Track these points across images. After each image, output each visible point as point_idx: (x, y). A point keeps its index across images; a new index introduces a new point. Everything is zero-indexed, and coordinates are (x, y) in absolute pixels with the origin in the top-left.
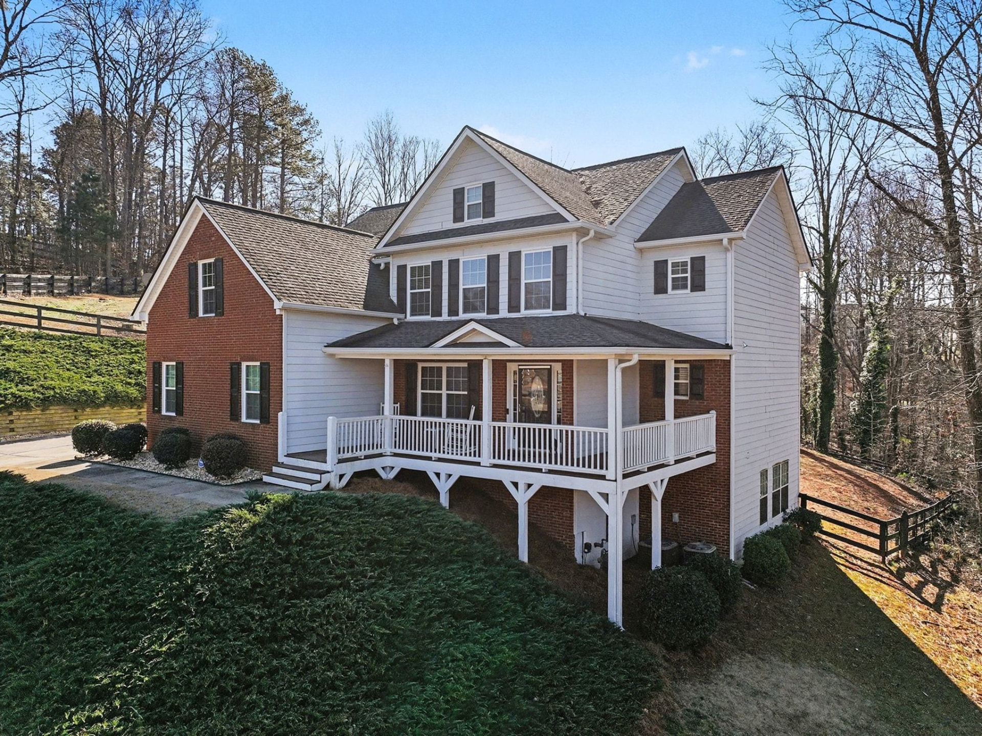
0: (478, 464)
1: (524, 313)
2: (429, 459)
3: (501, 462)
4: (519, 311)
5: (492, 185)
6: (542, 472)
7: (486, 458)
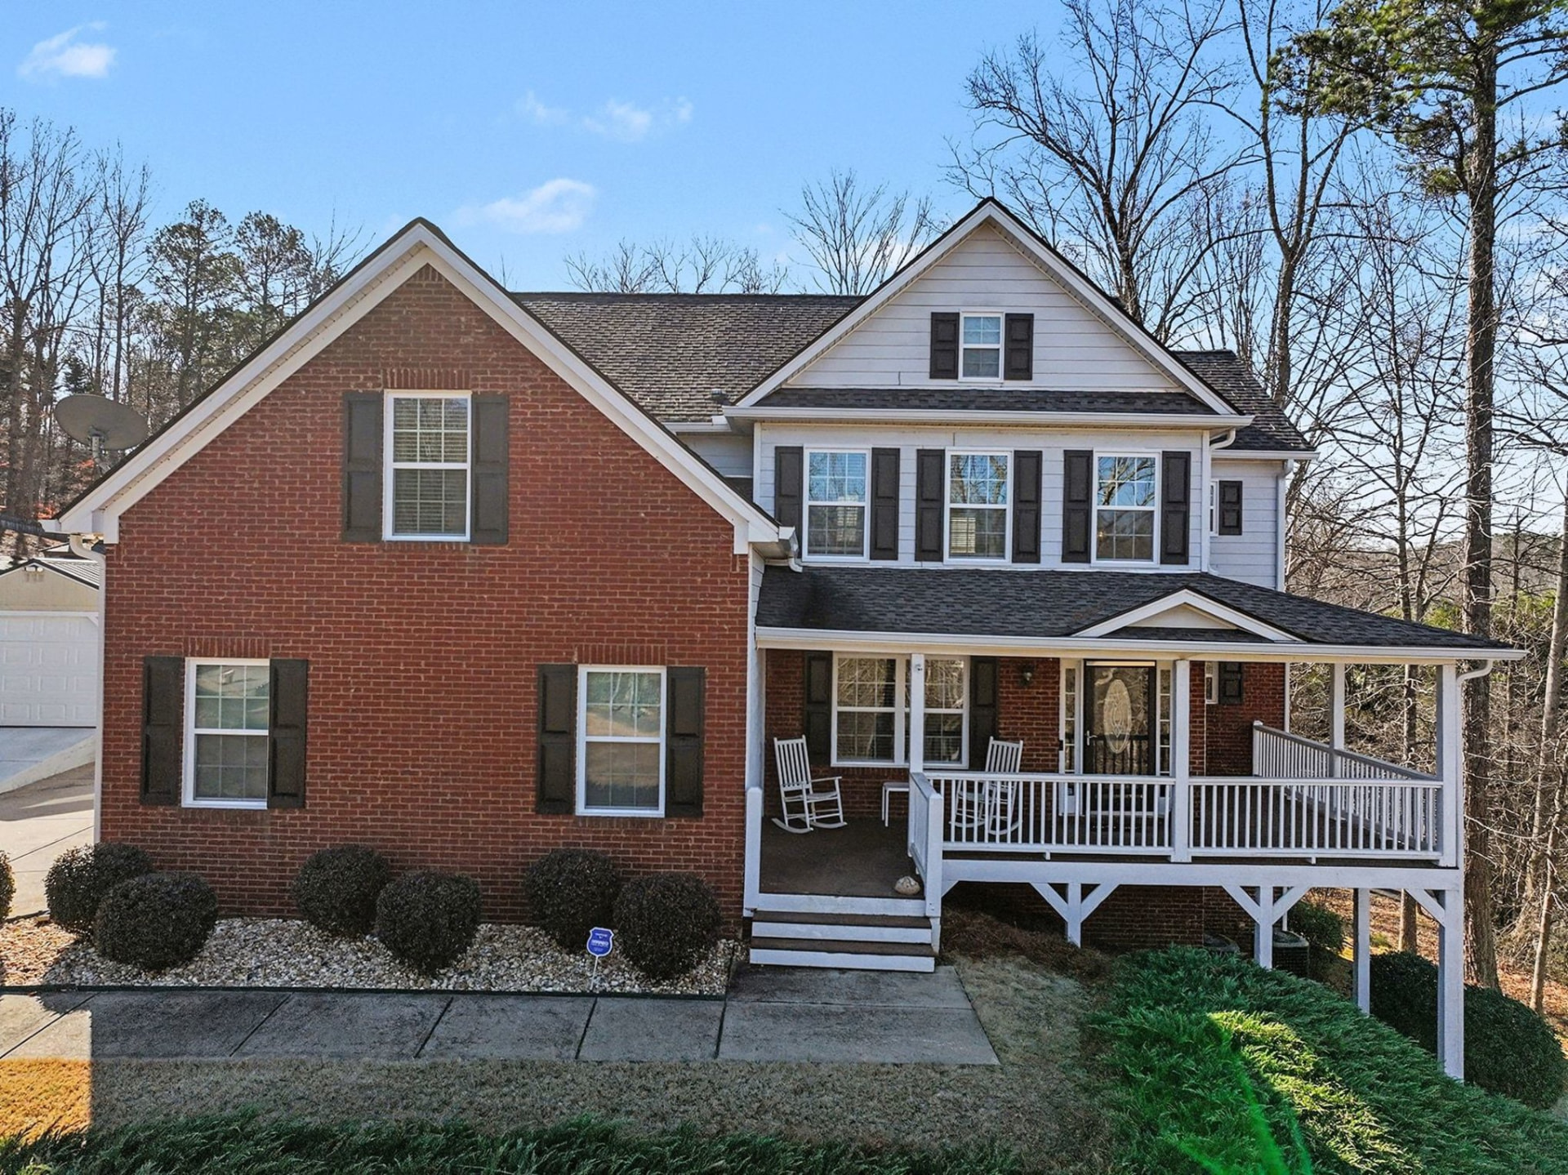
0: (1165, 859)
1: (1097, 564)
2: (1039, 857)
3: (1214, 851)
4: (1088, 561)
5: (1028, 319)
6: (1310, 864)
7: (1182, 848)
